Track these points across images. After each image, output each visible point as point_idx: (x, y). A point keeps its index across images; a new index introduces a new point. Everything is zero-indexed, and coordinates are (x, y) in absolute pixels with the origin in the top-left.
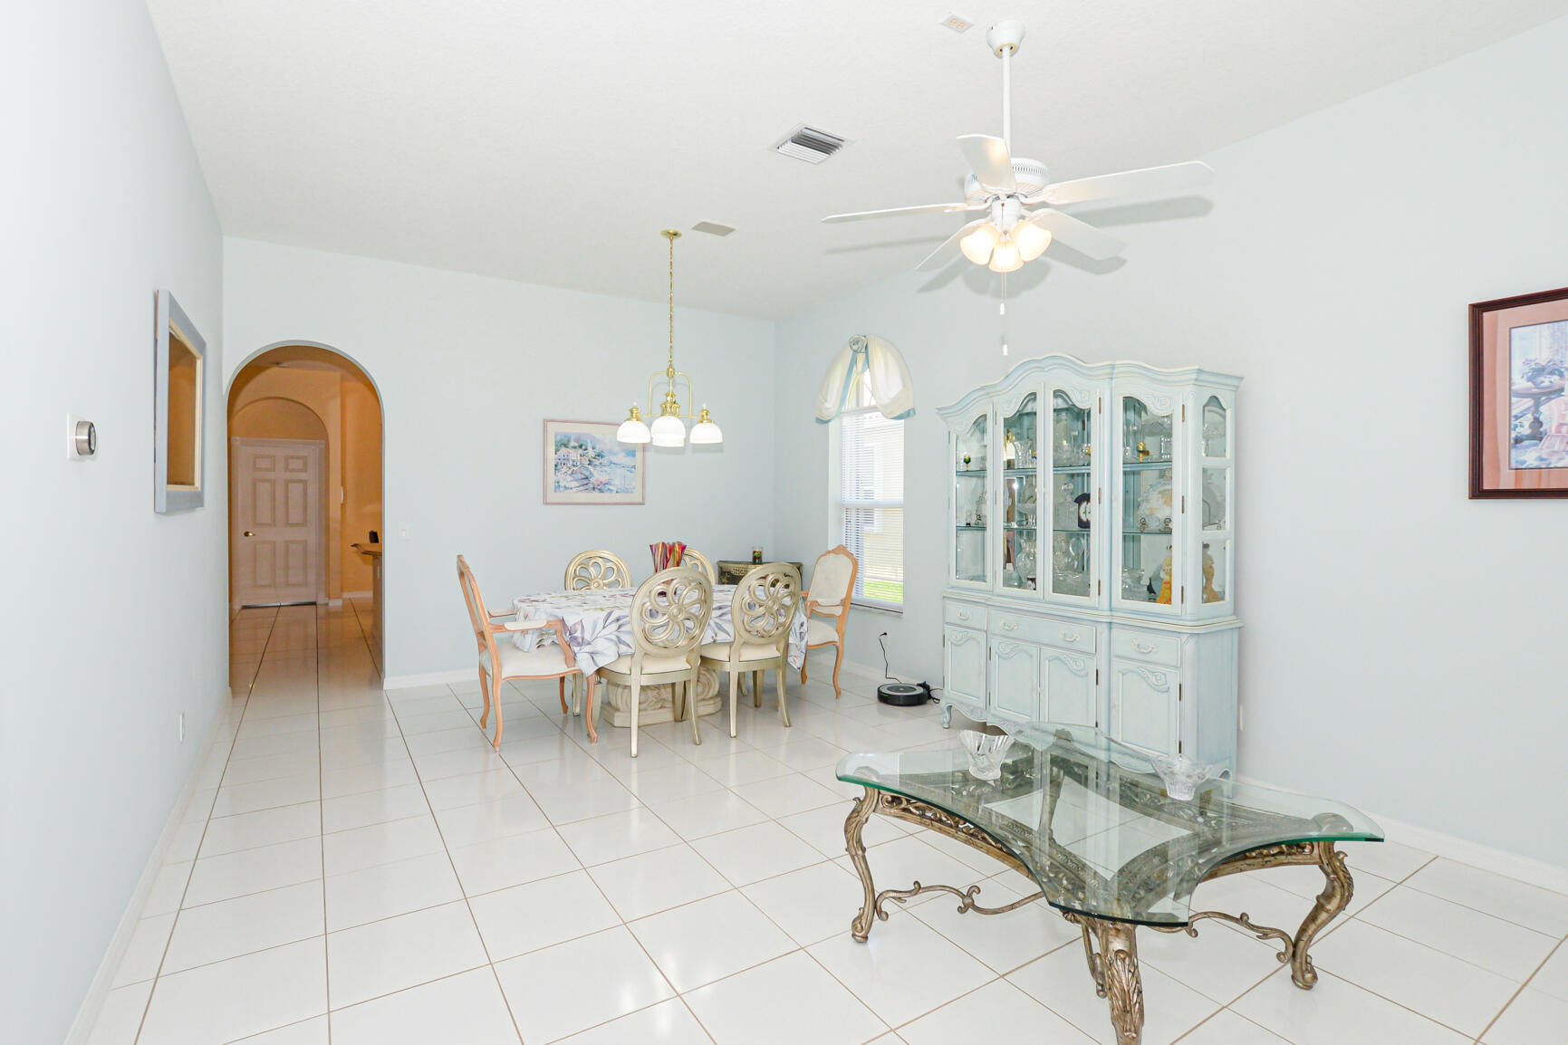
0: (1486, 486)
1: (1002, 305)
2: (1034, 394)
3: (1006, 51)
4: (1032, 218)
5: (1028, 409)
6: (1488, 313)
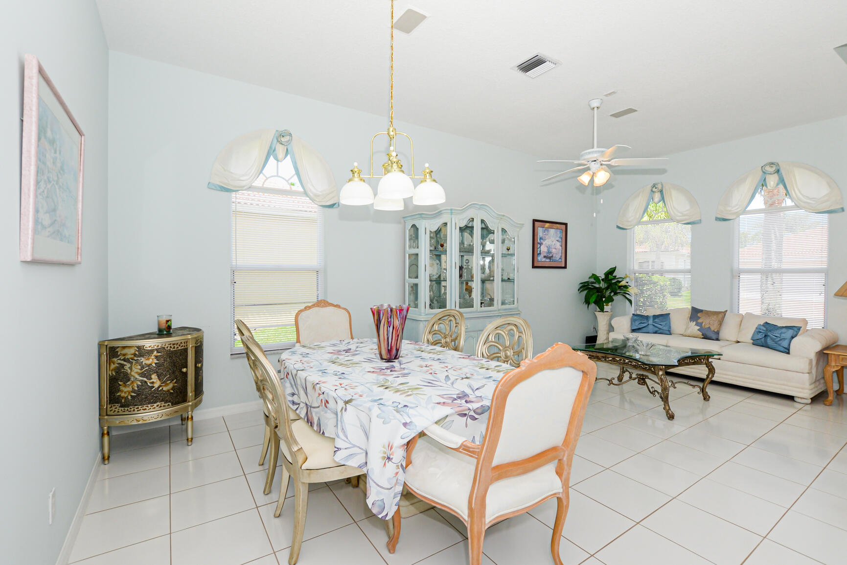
0: (535, 265)
2: (473, 219)
3: (596, 109)
5: (470, 225)
6: (536, 222)
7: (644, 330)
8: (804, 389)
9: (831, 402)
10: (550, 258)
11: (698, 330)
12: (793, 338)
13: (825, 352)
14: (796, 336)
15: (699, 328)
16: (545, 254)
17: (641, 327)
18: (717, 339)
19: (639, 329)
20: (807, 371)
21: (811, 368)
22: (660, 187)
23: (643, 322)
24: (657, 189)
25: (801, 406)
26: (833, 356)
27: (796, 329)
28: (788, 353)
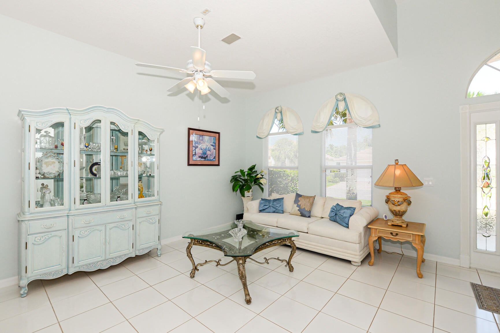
0: (190, 163)
1: (204, 106)
2: (99, 121)
3: (199, 27)
4: (206, 80)
5: (95, 126)
6: (190, 130)
7: (267, 210)
8: (356, 256)
9: (373, 263)
10: (205, 158)
11: (298, 210)
12: (351, 216)
13: (369, 226)
14: (353, 214)
15: (298, 208)
16: (200, 155)
17: (264, 208)
18: (309, 217)
19: (264, 210)
20: (357, 242)
21: (361, 239)
22: (280, 109)
23: (266, 205)
24: (278, 111)
25: (355, 268)
26: (373, 229)
27: (352, 209)
28: (348, 227)
